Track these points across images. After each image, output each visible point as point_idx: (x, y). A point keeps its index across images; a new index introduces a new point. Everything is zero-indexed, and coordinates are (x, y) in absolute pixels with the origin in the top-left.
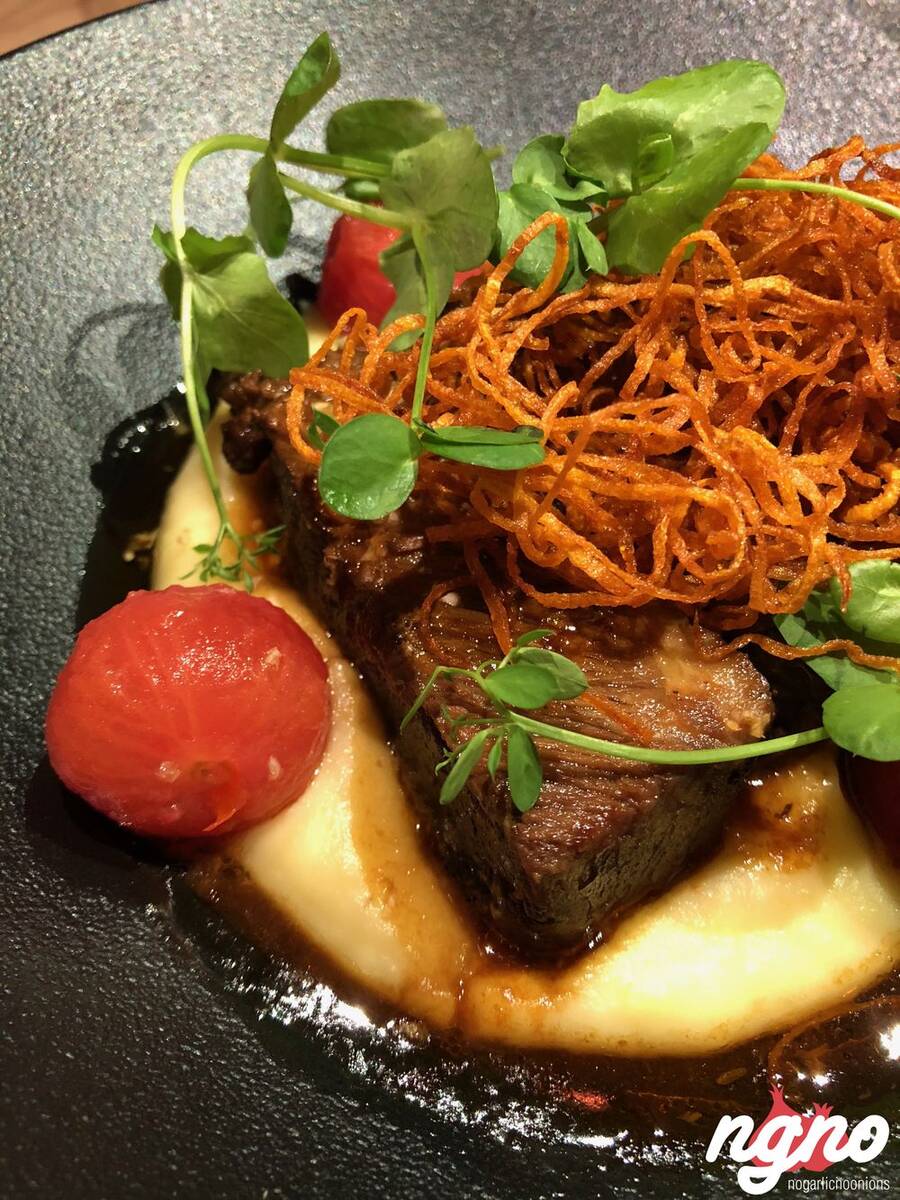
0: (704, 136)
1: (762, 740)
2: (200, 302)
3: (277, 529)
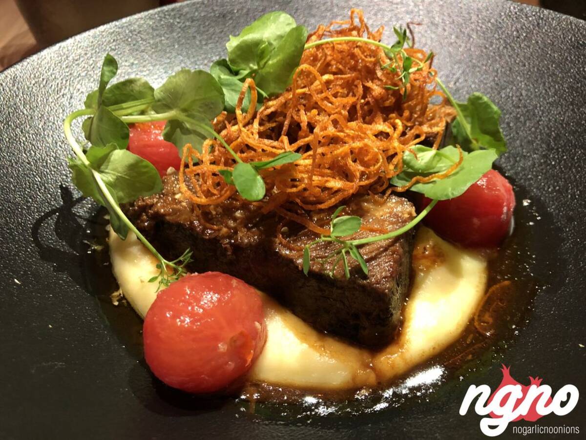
0: (275, 40)
1: (416, 216)
2: (105, 178)
3: (188, 250)
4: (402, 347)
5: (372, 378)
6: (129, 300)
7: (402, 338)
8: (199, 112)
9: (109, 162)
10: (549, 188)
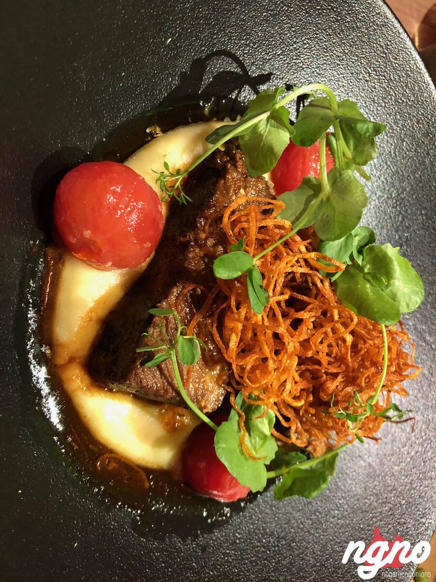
2: (261, 123)
3: (190, 199)
4: (88, 389)
5: (61, 360)
6: (150, 143)
7: (95, 390)
8: (323, 215)
9: (278, 128)
10: (239, 534)
